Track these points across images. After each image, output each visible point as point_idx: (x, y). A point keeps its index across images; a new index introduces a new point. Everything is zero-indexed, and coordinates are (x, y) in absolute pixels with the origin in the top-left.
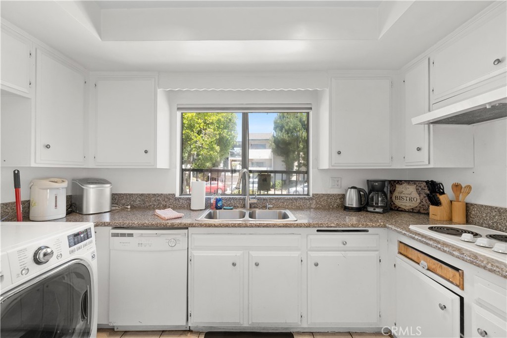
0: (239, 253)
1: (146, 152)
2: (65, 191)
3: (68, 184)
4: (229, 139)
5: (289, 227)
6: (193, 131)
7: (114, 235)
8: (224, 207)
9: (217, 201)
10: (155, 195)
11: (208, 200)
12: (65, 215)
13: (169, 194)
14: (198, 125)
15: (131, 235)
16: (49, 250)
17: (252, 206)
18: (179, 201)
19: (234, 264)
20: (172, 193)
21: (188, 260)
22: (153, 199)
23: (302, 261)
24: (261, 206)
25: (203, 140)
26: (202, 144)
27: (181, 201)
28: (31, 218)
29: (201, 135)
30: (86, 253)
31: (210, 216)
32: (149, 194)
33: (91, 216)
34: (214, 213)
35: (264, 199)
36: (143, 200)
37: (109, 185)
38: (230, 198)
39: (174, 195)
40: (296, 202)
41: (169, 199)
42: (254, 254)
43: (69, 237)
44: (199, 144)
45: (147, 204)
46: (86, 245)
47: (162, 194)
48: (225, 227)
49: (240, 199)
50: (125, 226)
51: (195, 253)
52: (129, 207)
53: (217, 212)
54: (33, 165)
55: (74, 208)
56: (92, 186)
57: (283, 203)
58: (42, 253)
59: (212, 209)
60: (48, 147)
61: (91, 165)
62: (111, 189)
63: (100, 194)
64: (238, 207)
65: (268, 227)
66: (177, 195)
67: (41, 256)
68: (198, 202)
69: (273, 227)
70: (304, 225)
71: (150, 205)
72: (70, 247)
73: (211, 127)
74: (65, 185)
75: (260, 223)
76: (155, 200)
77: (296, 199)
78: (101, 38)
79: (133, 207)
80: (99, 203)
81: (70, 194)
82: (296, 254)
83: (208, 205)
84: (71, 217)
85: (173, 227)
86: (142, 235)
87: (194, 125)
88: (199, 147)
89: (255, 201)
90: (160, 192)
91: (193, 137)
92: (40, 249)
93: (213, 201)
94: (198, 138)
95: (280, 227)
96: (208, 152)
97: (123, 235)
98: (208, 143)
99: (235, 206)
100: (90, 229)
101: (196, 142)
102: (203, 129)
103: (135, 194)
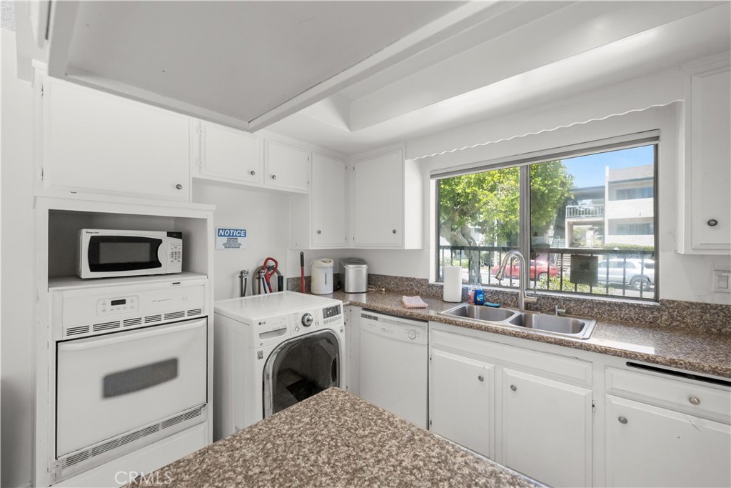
0: (489, 366)
1: (394, 232)
2: (332, 269)
3: (335, 264)
4: (547, 191)
5: (566, 346)
6: (483, 188)
7: (364, 316)
8: (488, 303)
9: (477, 293)
10: (407, 279)
11: (465, 291)
12: (332, 291)
13: (422, 279)
14: (490, 178)
15: (376, 318)
16: (311, 318)
17: (528, 306)
18: (433, 289)
19: (481, 379)
20: (425, 278)
21: (429, 359)
22: (406, 283)
23: (593, 406)
24: (547, 309)
25: (498, 199)
26: (497, 205)
27: (435, 288)
28: (312, 292)
29: (495, 192)
30: (336, 325)
31: (464, 313)
32: (402, 278)
33: (350, 295)
34: (470, 308)
35: (554, 299)
36: (396, 283)
37: (365, 266)
38: (497, 291)
39: (427, 280)
40: (620, 310)
41: (422, 285)
42: (510, 372)
43: (323, 309)
44: (491, 206)
45: (401, 289)
46: (336, 319)
47: (415, 279)
48: (469, 327)
49: (512, 294)
50: (371, 308)
51: (435, 352)
52: (384, 290)
53: (473, 308)
54: (311, 248)
55: (339, 285)
56: (351, 266)
57: (592, 309)
58: (306, 317)
59: (469, 303)
60: (319, 232)
61: (352, 247)
62: (368, 270)
63: (358, 274)
64: (509, 305)
65: (529, 339)
66: (432, 280)
67: (306, 320)
68: (453, 291)
69: (538, 340)
70: (596, 348)
71: (403, 290)
72: (324, 318)
73: (511, 178)
74: (331, 264)
75: (516, 332)
76: (407, 285)
77: (620, 306)
78: (350, 129)
79: (388, 291)
80: (357, 284)
81: (337, 272)
82: (582, 392)
83: (465, 298)
84: (337, 293)
85: (411, 318)
86: (385, 320)
87: (484, 178)
88: (493, 210)
89: (534, 299)
90: (413, 276)
91: (481, 197)
92: (306, 315)
93: (471, 293)
94: (489, 198)
95: (550, 342)
96: (507, 217)
97: (370, 317)
98: (505, 203)
99: (504, 304)
100: (339, 305)
101: (486, 204)
102: (499, 182)
103: (389, 276)
